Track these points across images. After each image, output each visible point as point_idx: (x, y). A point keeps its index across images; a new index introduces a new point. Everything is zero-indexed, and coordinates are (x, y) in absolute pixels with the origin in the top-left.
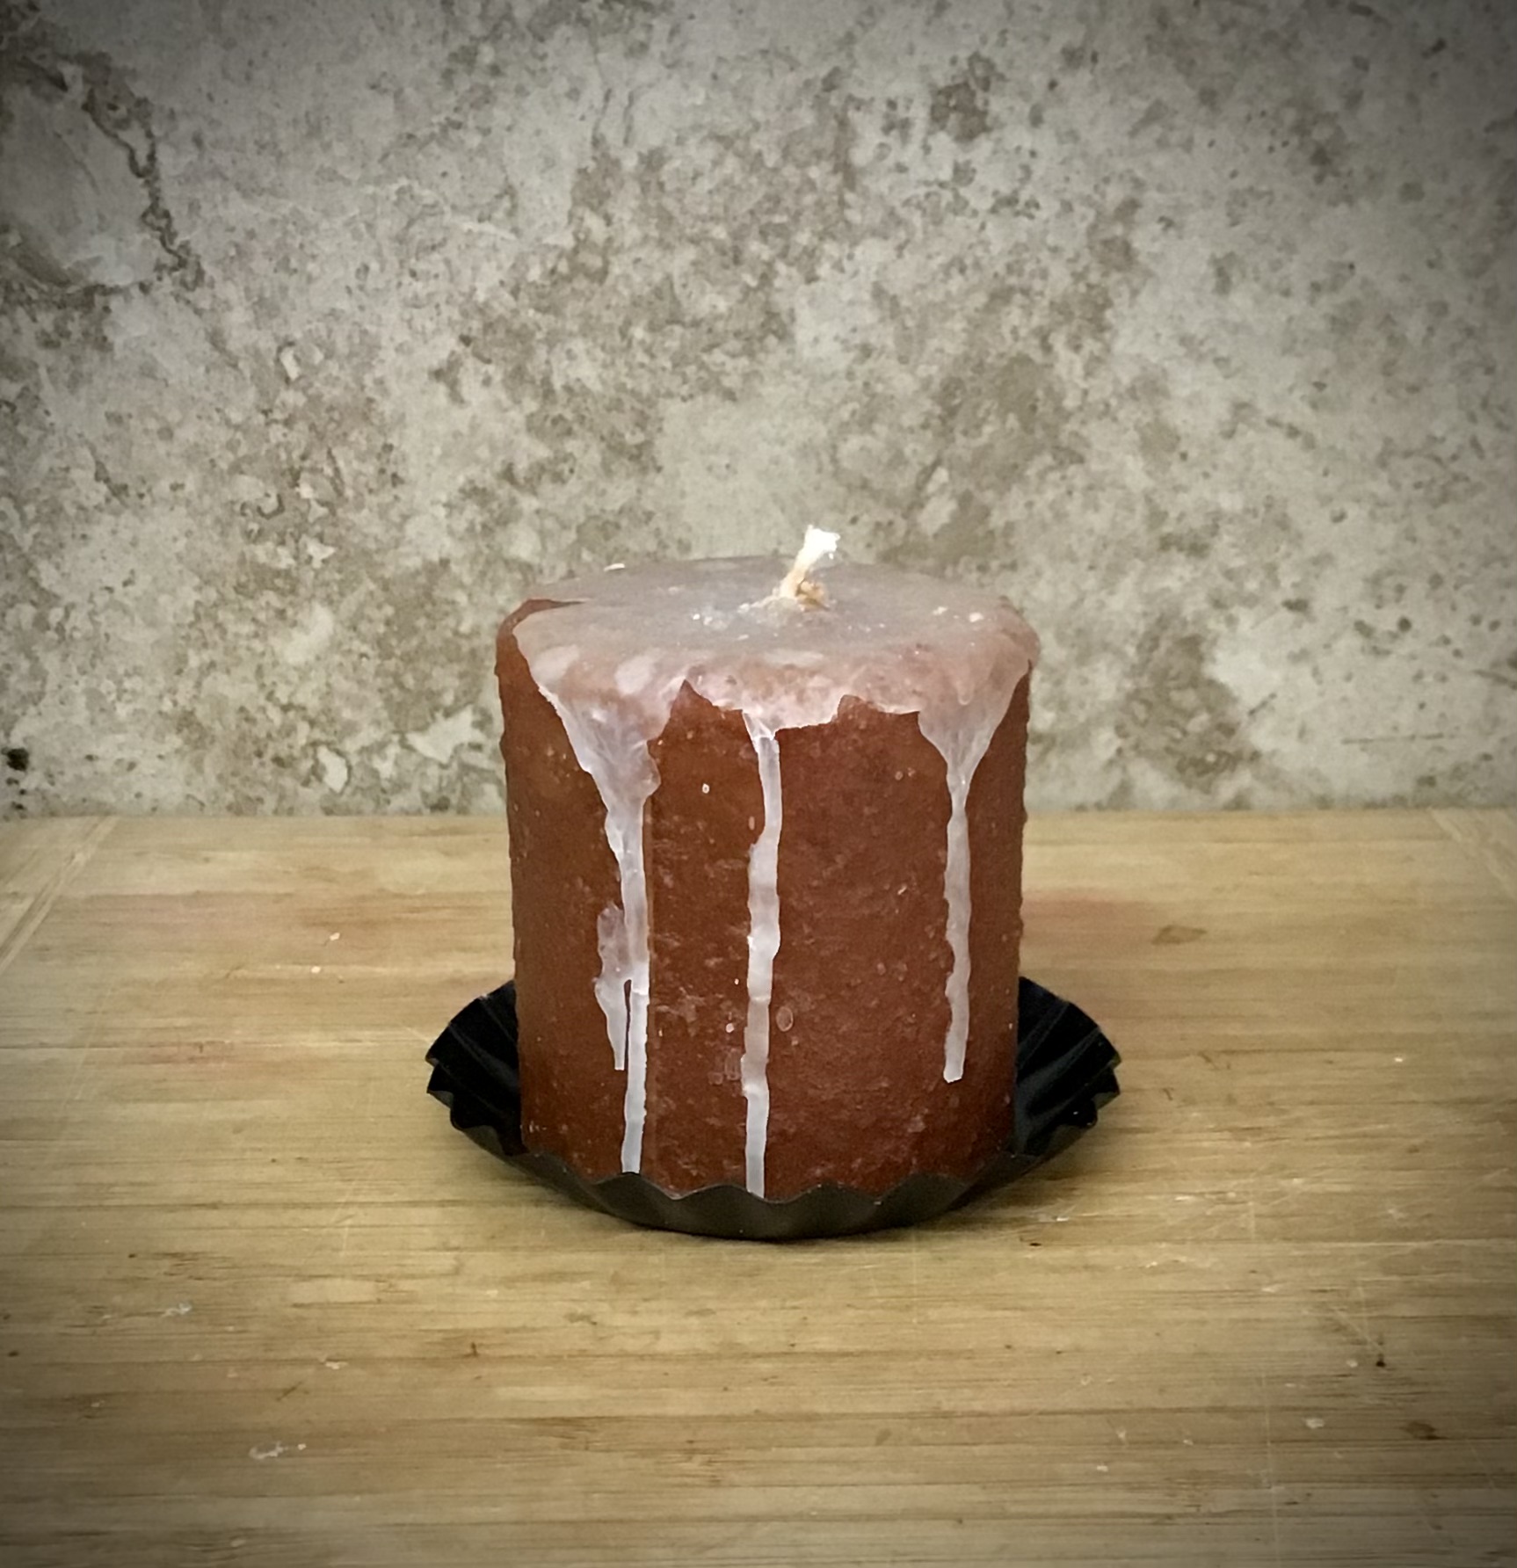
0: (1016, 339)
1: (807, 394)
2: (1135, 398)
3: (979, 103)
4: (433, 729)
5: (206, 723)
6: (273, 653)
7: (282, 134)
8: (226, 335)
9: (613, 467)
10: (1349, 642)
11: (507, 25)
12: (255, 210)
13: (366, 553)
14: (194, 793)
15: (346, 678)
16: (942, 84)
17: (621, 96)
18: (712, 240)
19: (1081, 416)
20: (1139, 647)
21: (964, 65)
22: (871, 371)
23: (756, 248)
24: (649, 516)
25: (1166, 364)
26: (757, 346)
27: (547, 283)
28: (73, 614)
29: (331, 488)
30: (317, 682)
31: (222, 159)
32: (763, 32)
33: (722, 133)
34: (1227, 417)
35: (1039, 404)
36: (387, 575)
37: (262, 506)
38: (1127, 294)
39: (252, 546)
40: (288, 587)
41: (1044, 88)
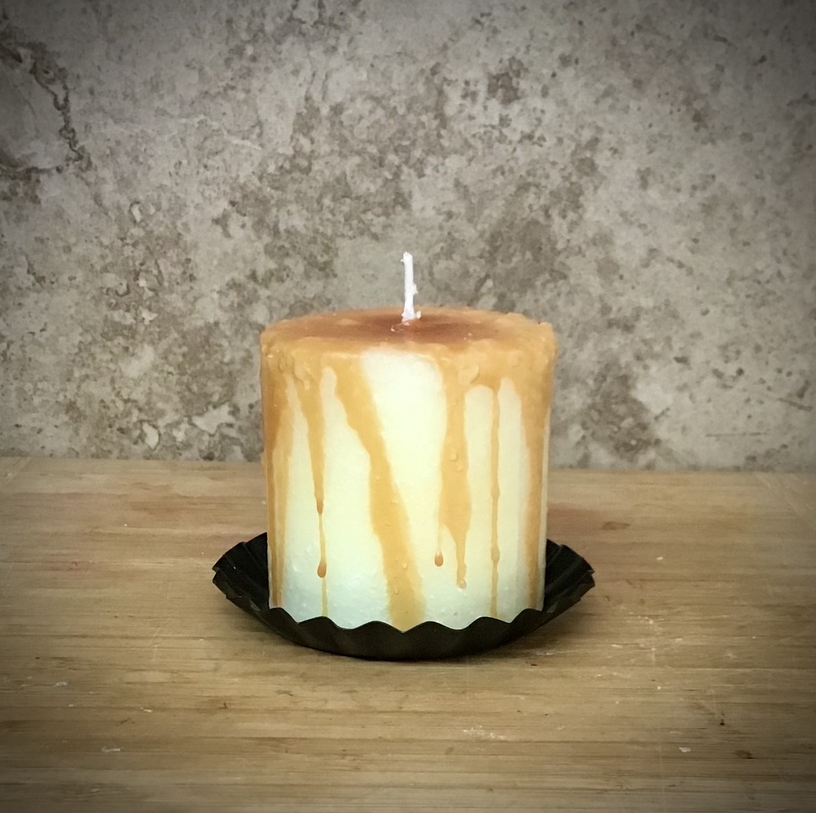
0: (531, 211)
1: (417, 237)
2: (595, 244)
3: (514, 84)
4: (207, 415)
5: (82, 408)
6: (121, 371)
7: (137, 90)
8: (102, 197)
9: (311, 274)
10: (711, 380)
11: (261, 35)
12: (122, 130)
13: (174, 317)
14: (73, 447)
15: (160, 385)
16: (495, 73)
17: (321, 75)
18: (369, 153)
19: (566, 253)
20: (595, 380)
21: (507, 63)
22: (452, 226)
23: (392, 158)
24: (329, 302)
25: (612, 227)
26: (390, 211)
27: (278, 173)
28: (12, 347)
29: (156, 281)
30: (144, 386)
31: (104, 101)
32: (399, 43)
33: (375, 95)
34: (645, 256)
35: (543, 246)
36: (185, 329)
37: (118, 290)
38: (591, 189)
39: (112, 312)
40: (130, 335)
41: (549, 76)
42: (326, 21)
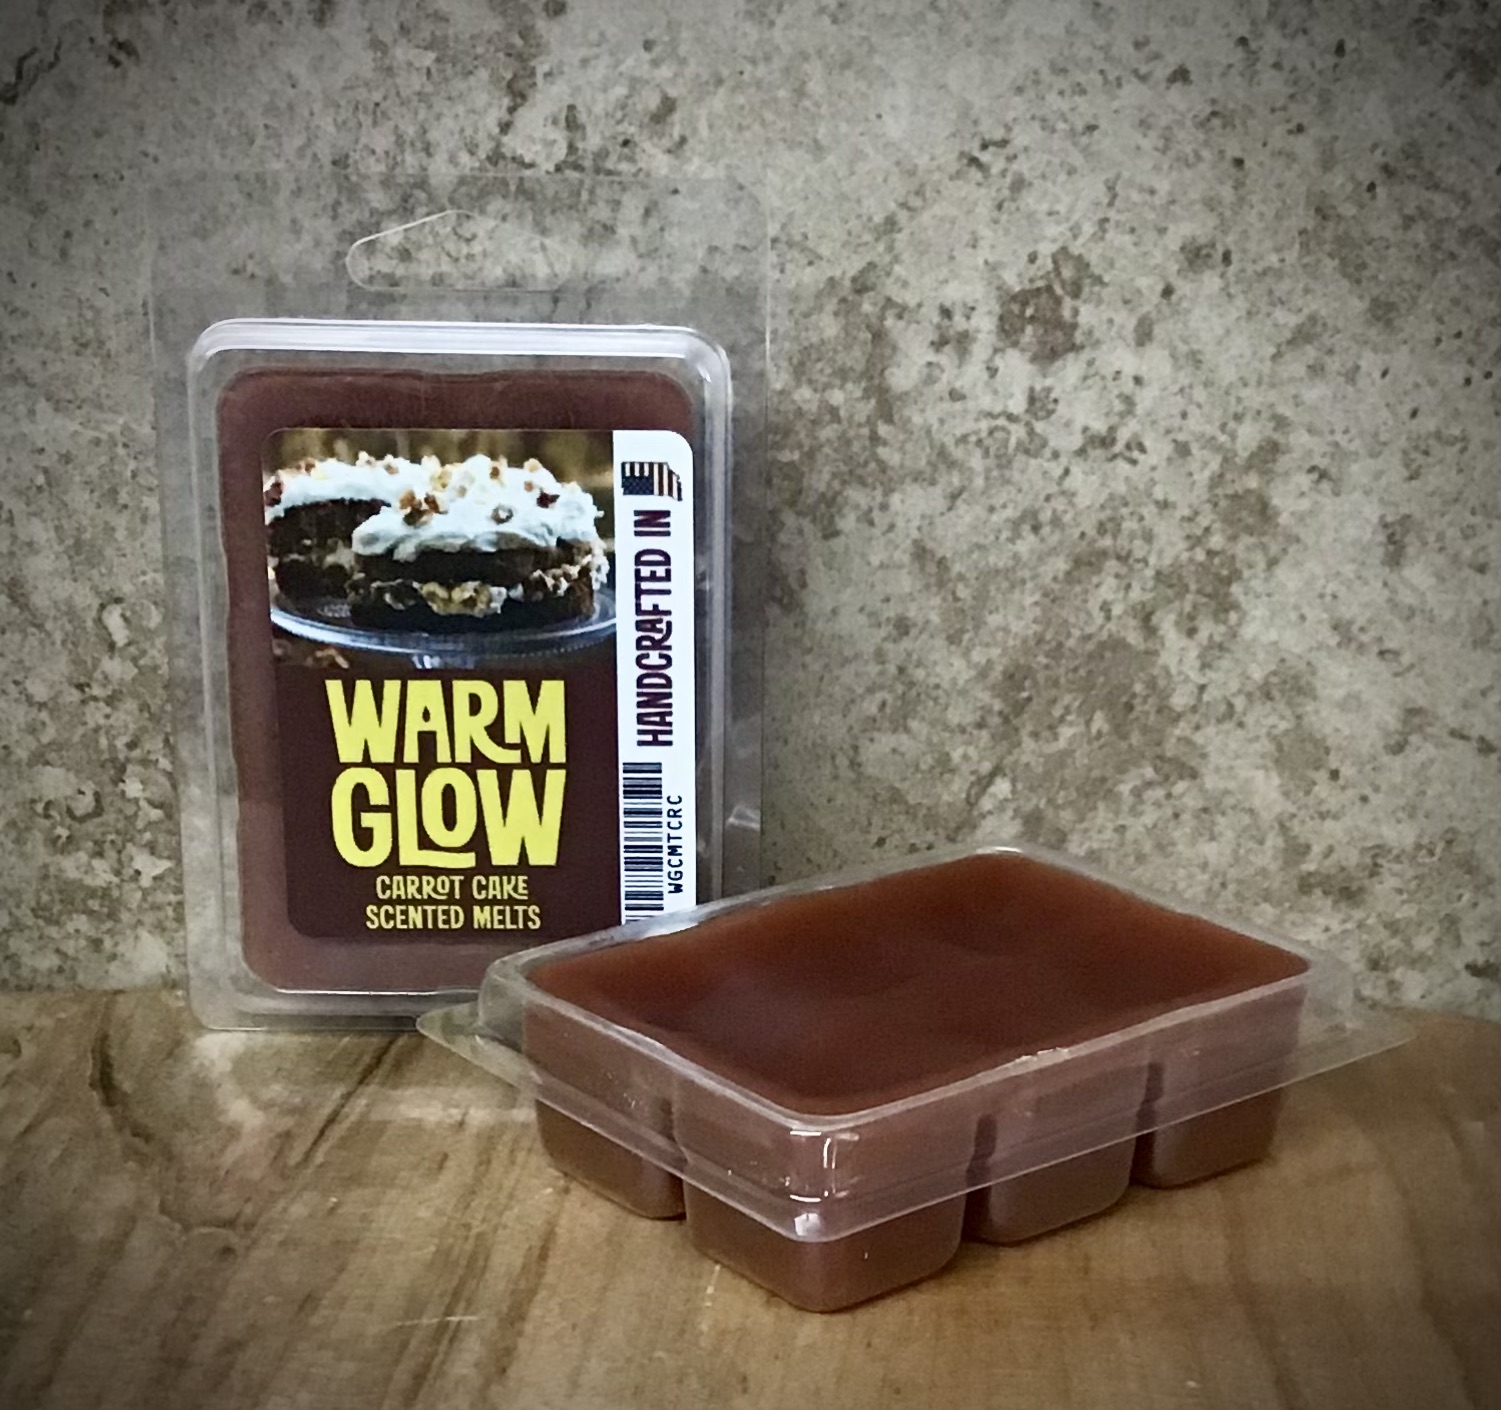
0: (1108, 618)
2: (1269, 697)
3: (1066, 313)
7: (111, 329)
8: (28, 587)
12: (74, 426)
16: (1017, 289)
19: (1196, 718)
21: (1050, 266)
22: (909, 653)
25: (1313, 656)
29: (167, 784)
31: (26, 360)
34: (1394, 725)
35: (1137, 702)
37: (73, 805)
38: (1262, 565)
39: (59, 858)
40: (105, 910)
41: (1156, 298)
42: (588, 163)
